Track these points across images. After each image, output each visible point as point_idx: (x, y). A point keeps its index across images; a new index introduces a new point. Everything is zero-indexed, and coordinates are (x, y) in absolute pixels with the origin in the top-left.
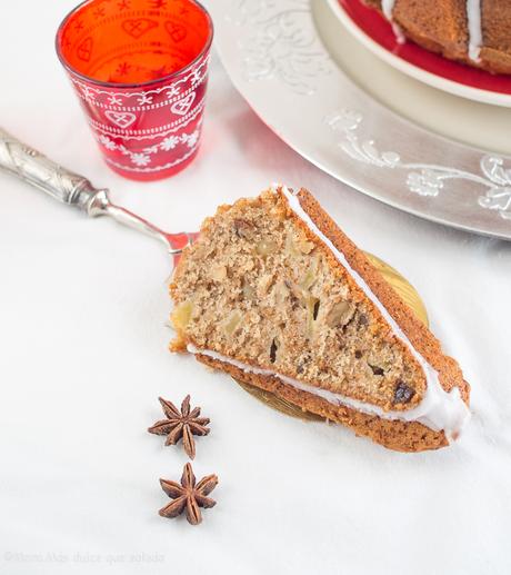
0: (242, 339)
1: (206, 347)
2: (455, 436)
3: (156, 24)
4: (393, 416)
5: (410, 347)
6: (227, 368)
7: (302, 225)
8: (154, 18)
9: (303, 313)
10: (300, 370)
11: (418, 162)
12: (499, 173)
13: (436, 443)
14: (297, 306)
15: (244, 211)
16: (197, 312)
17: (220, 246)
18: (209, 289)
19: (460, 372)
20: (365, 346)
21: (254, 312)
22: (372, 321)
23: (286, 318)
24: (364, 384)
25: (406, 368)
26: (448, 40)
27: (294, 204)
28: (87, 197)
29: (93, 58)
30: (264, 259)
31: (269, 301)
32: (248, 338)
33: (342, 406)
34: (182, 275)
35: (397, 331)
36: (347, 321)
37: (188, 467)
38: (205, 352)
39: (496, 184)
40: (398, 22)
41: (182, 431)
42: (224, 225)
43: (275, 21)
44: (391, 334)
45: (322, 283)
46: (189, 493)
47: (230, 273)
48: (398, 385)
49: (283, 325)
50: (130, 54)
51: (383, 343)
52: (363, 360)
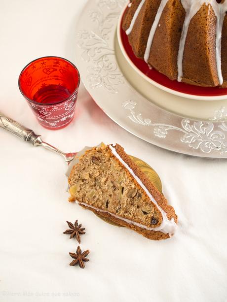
0: (96, 199)
1: (82, 201)
2: (172, 235)
3: (56, 70)
4: (151, 229)
5: (157, 205)
6: (90, 209)
7: (117, 160)
8: (55, 68)
9: (118, 192)
10: (117, 212)
11: (158, 123)
12: (188, 126)
13: (166, 237)
14: (116, 189)
15: (95, 154)
16: (79, 189)
17: (87, 166)
18: (83, 181)
19: (174, 211)
20: (141, 204)
21: (100, 190)
22: (143, 196)
23: (112, 193)
24: (140, 218)
25: (155, 213)
26: (170, 74)
27: (114, 151)
28: (34, 139)
29: (32, 84)
30: (103, 171)
31: (106, 187)
32: (98, 199)
33: (133, 225)
34: (73, 176)
35: (152, 199)
36: (134, 195)
37: (79, 247)
38: (82, 203)
39: (187, 132)
40: (150, 64)
41: (75, 234)
42: (88, 159)
43: (101, 59)
44: (150, 201)
45: (125, 182)
46: (80, 257)
47: (90, 176)
48: (153, 218)
49: (110, 196)
50: (46, 80)
51: (147, 203)
52: (140, 209)
